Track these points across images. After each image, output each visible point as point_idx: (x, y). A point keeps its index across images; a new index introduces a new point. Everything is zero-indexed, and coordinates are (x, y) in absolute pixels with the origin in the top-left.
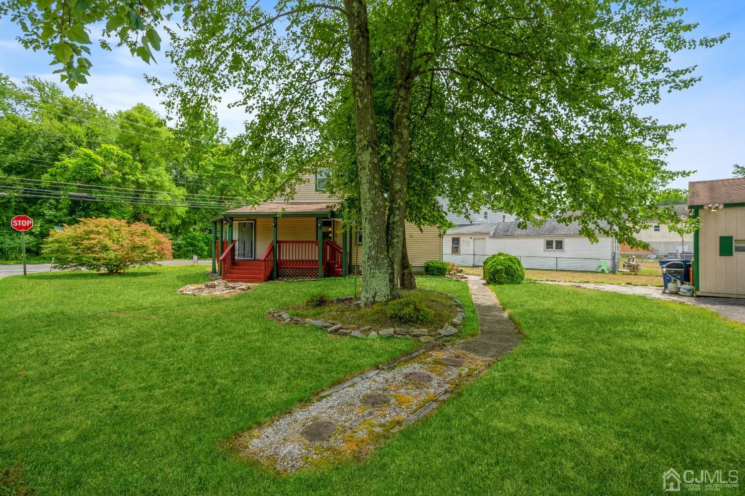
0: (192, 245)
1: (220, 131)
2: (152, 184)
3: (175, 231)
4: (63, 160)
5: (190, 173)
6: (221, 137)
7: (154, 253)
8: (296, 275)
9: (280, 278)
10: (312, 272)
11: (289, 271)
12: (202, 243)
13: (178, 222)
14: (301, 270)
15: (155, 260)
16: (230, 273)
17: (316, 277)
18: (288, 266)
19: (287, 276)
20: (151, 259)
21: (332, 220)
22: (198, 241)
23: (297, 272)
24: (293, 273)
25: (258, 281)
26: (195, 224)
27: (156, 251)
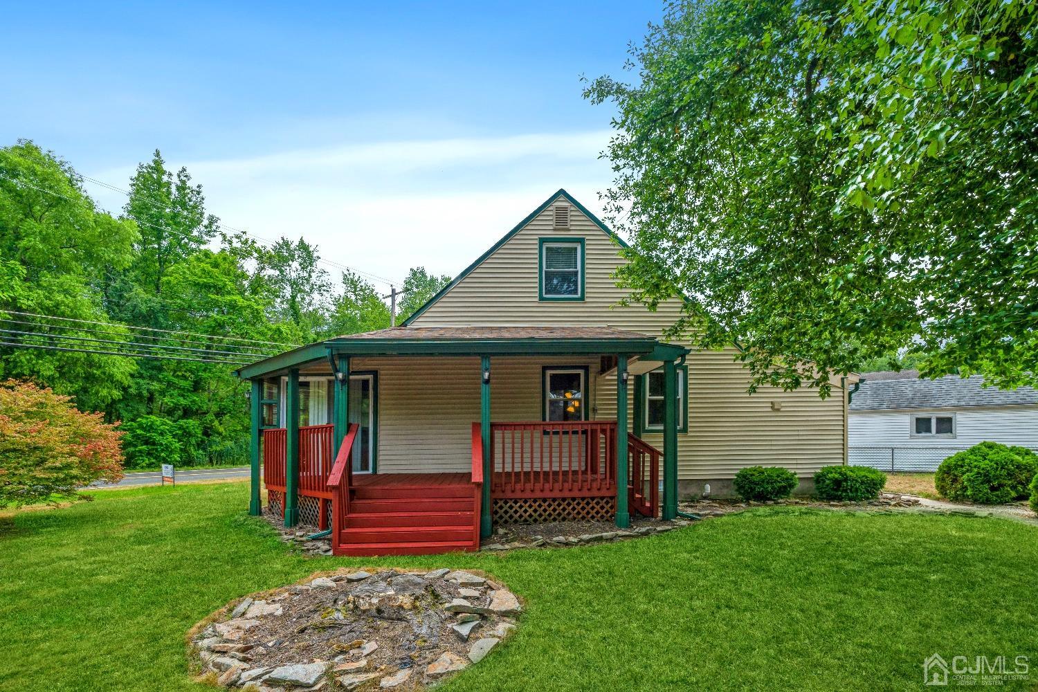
0: (148, 441)
1: (205, 222)
2: (52, 310)
3: (110, 413)
5: (140, 296)
6: (208, 233)
7: (68, 466)
8: (543, 517)
9: (501, 531)
10: (588, 508)
11: (521, 507)
12: (170, 438)
13: (117, 394)
14: (557, 503)
15: (72, 484)
16: (351, 524)
17: (598, 521)
18: (518, 495)
19: (516, 521)
20: (64, 483)
21: (582, 372)
22: (162, 434)
23: (545, 510)
24: (533, 514)
25: (460, 548)
26: (151, 399)
27: (75, 459)
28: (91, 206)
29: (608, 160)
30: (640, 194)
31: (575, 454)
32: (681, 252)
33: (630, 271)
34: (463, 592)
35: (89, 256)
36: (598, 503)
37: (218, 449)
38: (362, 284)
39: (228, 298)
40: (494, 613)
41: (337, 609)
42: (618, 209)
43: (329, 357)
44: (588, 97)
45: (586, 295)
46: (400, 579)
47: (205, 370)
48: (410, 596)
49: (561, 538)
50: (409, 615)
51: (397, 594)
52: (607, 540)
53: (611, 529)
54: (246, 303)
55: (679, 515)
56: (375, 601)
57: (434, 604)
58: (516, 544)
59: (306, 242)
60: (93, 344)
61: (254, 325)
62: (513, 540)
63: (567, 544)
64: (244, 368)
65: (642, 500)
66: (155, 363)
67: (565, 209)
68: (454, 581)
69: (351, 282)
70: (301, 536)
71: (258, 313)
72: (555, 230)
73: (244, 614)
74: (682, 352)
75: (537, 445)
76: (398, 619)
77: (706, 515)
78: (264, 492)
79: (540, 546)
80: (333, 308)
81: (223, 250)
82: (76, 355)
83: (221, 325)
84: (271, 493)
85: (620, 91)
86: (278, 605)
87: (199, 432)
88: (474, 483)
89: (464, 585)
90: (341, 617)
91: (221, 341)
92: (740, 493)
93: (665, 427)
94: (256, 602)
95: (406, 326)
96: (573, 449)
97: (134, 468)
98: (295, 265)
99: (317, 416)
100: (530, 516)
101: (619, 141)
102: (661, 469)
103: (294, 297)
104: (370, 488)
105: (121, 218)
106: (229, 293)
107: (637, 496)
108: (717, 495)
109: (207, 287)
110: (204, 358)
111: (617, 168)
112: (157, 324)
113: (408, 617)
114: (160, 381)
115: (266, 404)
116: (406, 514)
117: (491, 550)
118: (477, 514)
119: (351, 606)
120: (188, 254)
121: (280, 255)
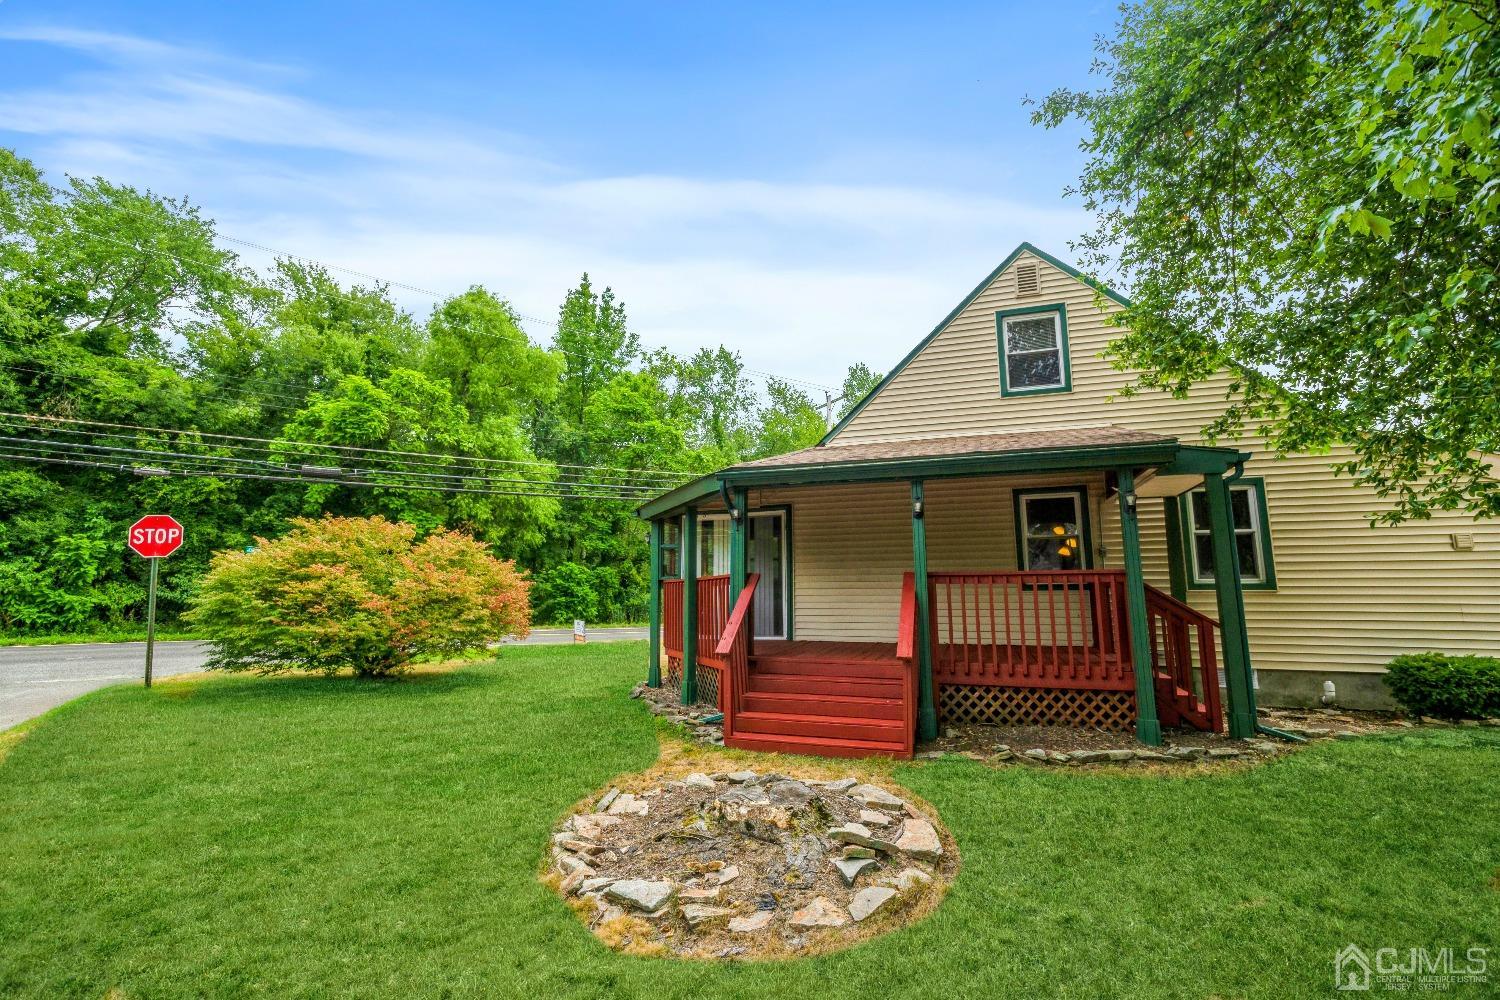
0: (567, 593)
1: (627, 341)
2: (490, 453)
3: (531, 560)
4: (313, 404)
5: (566, 431)
6: (629, 354)
7: (480, 620)
8: (1016, 717)
9: (951, 733)
10: (1090, 708)
11: (981, 698)
12: (587, 588)
13: (539, 538)
14: (1036, 696)
15: (483, 639)
16: (749, 706)
17: (1108, 729)
18: (975, 679)
19: (974, 720)
20: (473, 638)
21: (1076, 495)
22: (579, 584)
23: (1019, 706)
24: (1000, 710)
25: (885, 752)
26: (572, 544)
27: (486, 612)
28: (525, 338)
29: (1079, 195)
30: (1136, 232)
31: (1076, 621)
32: (1219, 305)
33: (1132, 345)
34: (867, 815)
35: (522, 392)
36: (1105, 701)
37: (636, 603)
38: (791, 391)
39: (647, 424)
40: (901, 851)
41: (701, 817)
42: (1101, 260)
43: (722, 491)
44: (1040, 120)
45: (1073, 383)
46: (783, 786)
47: (623, 509)
48: (787, 809)
49: (1040, 752)
50: (783, 836)
51: (771, 805)
52: (1116, 761)
53: (1130, 744)
54: (665, 428)
55: (1262, 731)
56: (743, 811)
57: (819, 827)
58: (969, 754)
59: (728, 349)
60: (522, 484)
61: (673, 453)
62: (965, 748)
63: (1049, 762)
64: (643, 507)
65: (1191, 701)
66: (576, 502)
67: (1032, 268)
68: (859, 798)
69: (778, 391)
70: (695, 718)
71: (677, 439)
72: (1018, 298)
73: (608, 808)
74: (1235, 459)
75: (1014, 605)
76: (772, 841)
77: (1319, 736)
78: (664, 658)
79: (1005, 761)
80: (761, 425)
81: (643, 371)
82: (509, 497)
83: (640, 456)
84: (672, 659)
85: (1084, 101)
86: (644, 803)
87: (616, 581)
88: (900, 658)
89: (873, 806)
90: (705, 828)
91: (640, 474)
92: (1401, 701)
93: (1217, 578)
94: (624, 795)
95: (824, 445)
96: (1073, 613)
97: (553, 623)
98: (717, 377)
99: (722, 566)
100: (996, 713)
101: (1096, 166)
102: (1219, 649)
103: (716, 417)
104: (774, 659)
105: (551, 349)
106: (648, 418)
107: (1181, 692)
108: (1353, 702)
109: (627, 414)
110: (623, 495)
111: (1091, 205)
112: (579, 461)
113: (783, 840)
114: (579, 521)
115: (667, 549)
116: (816, 698)
117: (930, 759)
118: (907, 703)
119: (717, 813)
120: (609, 379)
121: (702, 367)
